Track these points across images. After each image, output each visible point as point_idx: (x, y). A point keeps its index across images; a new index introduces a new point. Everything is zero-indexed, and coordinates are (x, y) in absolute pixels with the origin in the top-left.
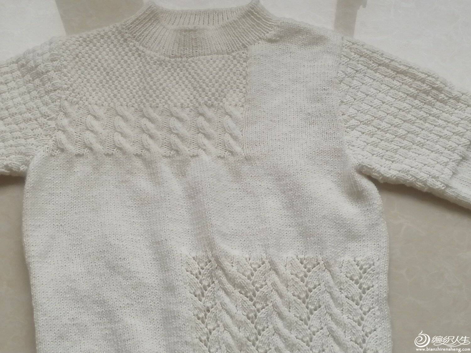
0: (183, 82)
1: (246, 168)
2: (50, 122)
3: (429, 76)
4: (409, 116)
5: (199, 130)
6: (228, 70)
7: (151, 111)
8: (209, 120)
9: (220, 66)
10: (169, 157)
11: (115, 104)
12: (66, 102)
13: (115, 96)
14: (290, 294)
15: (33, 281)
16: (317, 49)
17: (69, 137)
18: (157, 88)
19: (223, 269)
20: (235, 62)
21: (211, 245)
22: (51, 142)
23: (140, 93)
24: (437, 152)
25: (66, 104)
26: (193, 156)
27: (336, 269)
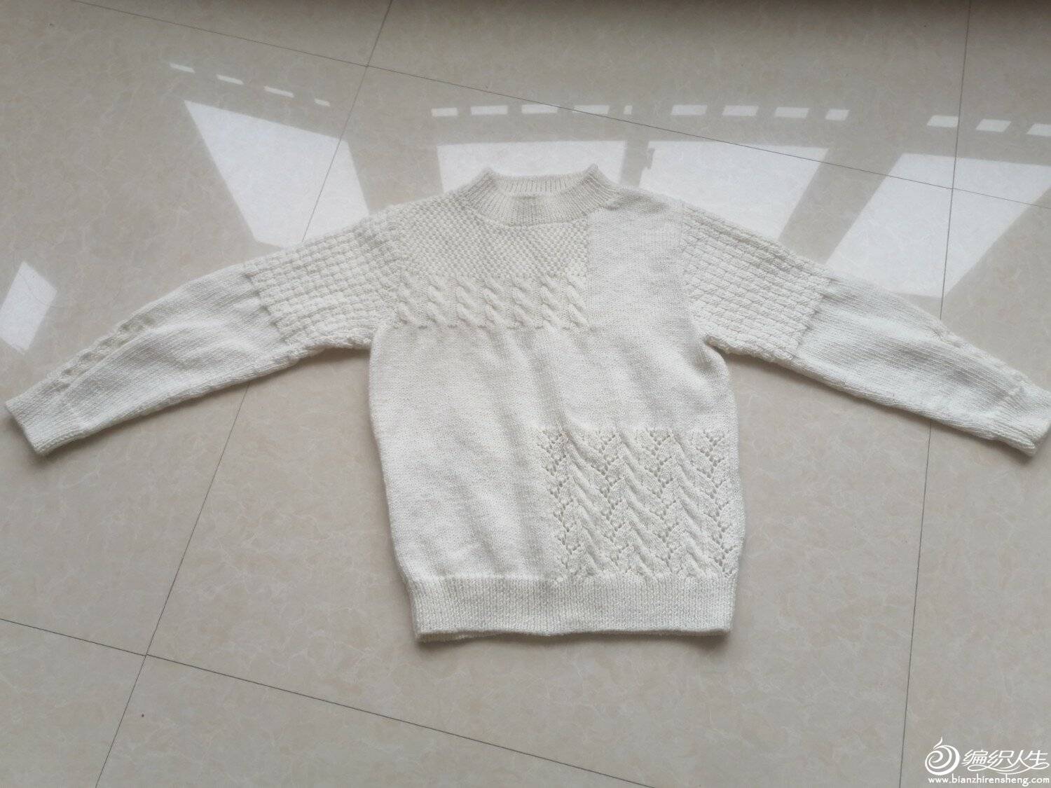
0: (524, 251)
1: (591, 340)
2: (391, 294)
3: (772, 244)
4: (753, 286)
5: (543, 301)
6: (569, 239)
7: (492, 281)
8: (552, 291)
9: (561, 234)
10: (514, 328)
11: (456, 274)
12: (406, 273)
13: (455, 265)
14: (642, 468)
15: (383, 458)
16: (657, 216)
17: (411, 309)
18: (498, 258)
19: (574, 443)
20: (575, 230)
21: (562, 419)
22: (393, 315)
23: (480, 263)
24: (783, 322)
25: (407, 274)
26: (538, 328)
27: (686, 441)
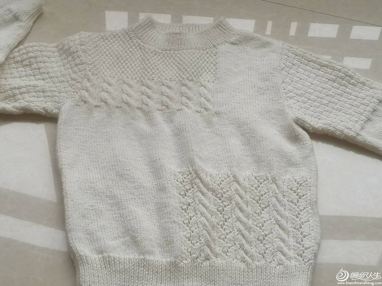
0: (171, 66)
1: (215, 119)
2: (77, 84)
3: (344, 68)
4: (330, 93)
5: (182, 94)
6: (203, 60)
7: (148, 81)
8: (190, 89)
9: (198, 56)
10: (162, 110)
11: (123, 77)
12: (89, 72)
13: (123, 72)
14: (248, 197)
16: (265, 50)
17: (90, 95)
18: (153, 68)
19: (200, 179)
20: (208, 55)
21: (191, 163)
22: (77, 97)
23: (141, 71)
24: (350, 114)
26: (179, 110)
27: (280, 182)
